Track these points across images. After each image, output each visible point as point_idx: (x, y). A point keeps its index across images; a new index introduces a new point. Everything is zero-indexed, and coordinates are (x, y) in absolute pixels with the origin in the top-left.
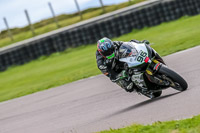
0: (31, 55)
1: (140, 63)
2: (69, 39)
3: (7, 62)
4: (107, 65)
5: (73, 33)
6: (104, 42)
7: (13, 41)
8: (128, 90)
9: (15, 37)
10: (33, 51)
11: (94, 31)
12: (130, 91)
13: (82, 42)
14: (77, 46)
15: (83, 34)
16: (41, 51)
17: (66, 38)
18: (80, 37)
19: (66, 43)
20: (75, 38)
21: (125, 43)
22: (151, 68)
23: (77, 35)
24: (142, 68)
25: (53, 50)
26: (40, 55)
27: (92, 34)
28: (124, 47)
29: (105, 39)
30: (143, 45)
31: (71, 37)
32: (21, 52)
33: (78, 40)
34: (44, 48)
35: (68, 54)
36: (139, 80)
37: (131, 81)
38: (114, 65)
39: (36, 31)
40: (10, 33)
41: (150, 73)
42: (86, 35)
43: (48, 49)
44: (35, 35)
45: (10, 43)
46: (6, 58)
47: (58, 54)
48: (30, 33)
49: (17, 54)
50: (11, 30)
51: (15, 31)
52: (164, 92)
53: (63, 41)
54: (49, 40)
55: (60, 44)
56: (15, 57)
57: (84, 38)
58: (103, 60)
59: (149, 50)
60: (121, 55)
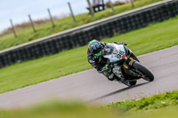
1: (118, 59)
3: (148, 19)
6: (93, 43)
8: (110, 79)
12: (112, 80)
21: (109, 44)
22: (127, 63)
28: (108, 47)
29: (94, 41)
30: (122, 46)
32: (161, 11)
36: (118, 72)
37: (112, 72)
38: (100, 60)
41: (126, 67)
46: (147, 15)
49: (157, 12)
52: (139, 81)
56: (155, 15)
58: (92, 56)
60: (106, 53)
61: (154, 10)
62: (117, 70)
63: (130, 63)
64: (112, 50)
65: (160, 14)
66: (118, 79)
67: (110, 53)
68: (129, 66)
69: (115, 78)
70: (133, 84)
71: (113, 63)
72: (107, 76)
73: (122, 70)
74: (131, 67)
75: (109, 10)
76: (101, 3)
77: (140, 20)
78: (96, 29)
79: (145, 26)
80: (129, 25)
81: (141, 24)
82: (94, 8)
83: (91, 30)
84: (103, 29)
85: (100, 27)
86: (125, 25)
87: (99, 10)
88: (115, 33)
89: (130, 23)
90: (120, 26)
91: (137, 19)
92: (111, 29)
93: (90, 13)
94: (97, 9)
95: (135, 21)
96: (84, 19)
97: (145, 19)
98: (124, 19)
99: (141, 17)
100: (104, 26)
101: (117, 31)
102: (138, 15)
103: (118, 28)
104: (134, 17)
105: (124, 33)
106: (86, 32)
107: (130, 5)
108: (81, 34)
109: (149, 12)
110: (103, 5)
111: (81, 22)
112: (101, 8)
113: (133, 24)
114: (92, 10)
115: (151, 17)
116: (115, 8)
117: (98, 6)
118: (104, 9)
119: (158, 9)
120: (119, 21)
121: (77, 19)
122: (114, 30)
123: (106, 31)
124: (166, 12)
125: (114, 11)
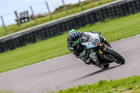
0: (80, 23)
1: (94, 46)
2: (107, 13)
3: (64, 29)
4: (74, 47)
5: (110, 8)
7: (68, 14)
8: (87, 63)
9: (69, 11)
10: (82, 21)
11: (125, 7)
12: (88, 64)
13: (116, 14)
14: (113, 18)
15: (117, 9)
16: (88, 21)
17: (105, 12)
18: (115, 11)
19: (105, 15)
20: (111, 12)
21: (86, 33)
22: (102, 49)
23: (113, 10)
24: (96, 49)
25: (96, 20)
26: (87, 24)
27: (123, 9)
28: (85, 36)
30: (97, 34)
31: (109, 11)
32: (74, 22)
33: (114, 13)
34: (89, 18)
35: (106, 23)
36: (94, 57)
37: (89, 57)
38: (78, 47)
39: (84, 7)
40: (65, 8)
41: (101, 53)
42: (119, 10)
43: (92, 19)
44: (83, 9)
45: (66, 15)
46: (63, 26)
47: (99, 23)
48: (80, 8)
49: (71, 23)
50: (67, 6)
51: (69, 7)
53: (103, 14)
54: (93, 13)
55: (101, 16)
56: (69, 25)
57: (118, 12)
58: (71, 43)
59: (100, 38)
60: (83, 41)
61: (68, 22)
62: (93, 55)
63: (105, 49)
64: (88, 38)
65: (73, 24)
66: (94, 63)
67: (87, 41)
68: (103, 51)
69: (92, 62)
70: (106, 67)
71: (90, 50)
72: (84, 61)
73: (98, 55)
74: (105, 53)
75: (32, 22)
76: (26, 16)
77: (57, 29)
78: (22, 36)
79: (61, 34)
80: (48, 33)
81: (58, 32)
82: (21, 20)
83: (19, 38)
84: (28, 37)
85: (26, 35)
86: (46, 33)
87: (25, 22)
88: (37, 40)
89: (49, 31)
90: (41, 34)
91: (54, 28)
92: (34, 37)
93: (18, 24)
94: (23, 21)
95: (53, 30)
96: (13, 29)
97: (61, 28)
98: (44, 29)
99: (58, 27)
100: (29, 34)
101: (39, 38)
102: (55, 26)
103: (40, 36)
104: (52, 27)
105: (44, 39)
106: (15, 39)
107: (49, 17)
108: (11, 40)
109: (64, 23)
110: (28, 18)
111: (11, 31)
112: (26, 20)
113: (52, 32)
114: (19, 22)
115: (65, 26)
116: (37, 20)
117: (24, 18)
118: (28, 21)
119: (72, 20)
120: (41, 30)
121: (7, 29)
122: (37, 38)
123: (30, 38)
124: (78, 22)
125: (37, 22)
